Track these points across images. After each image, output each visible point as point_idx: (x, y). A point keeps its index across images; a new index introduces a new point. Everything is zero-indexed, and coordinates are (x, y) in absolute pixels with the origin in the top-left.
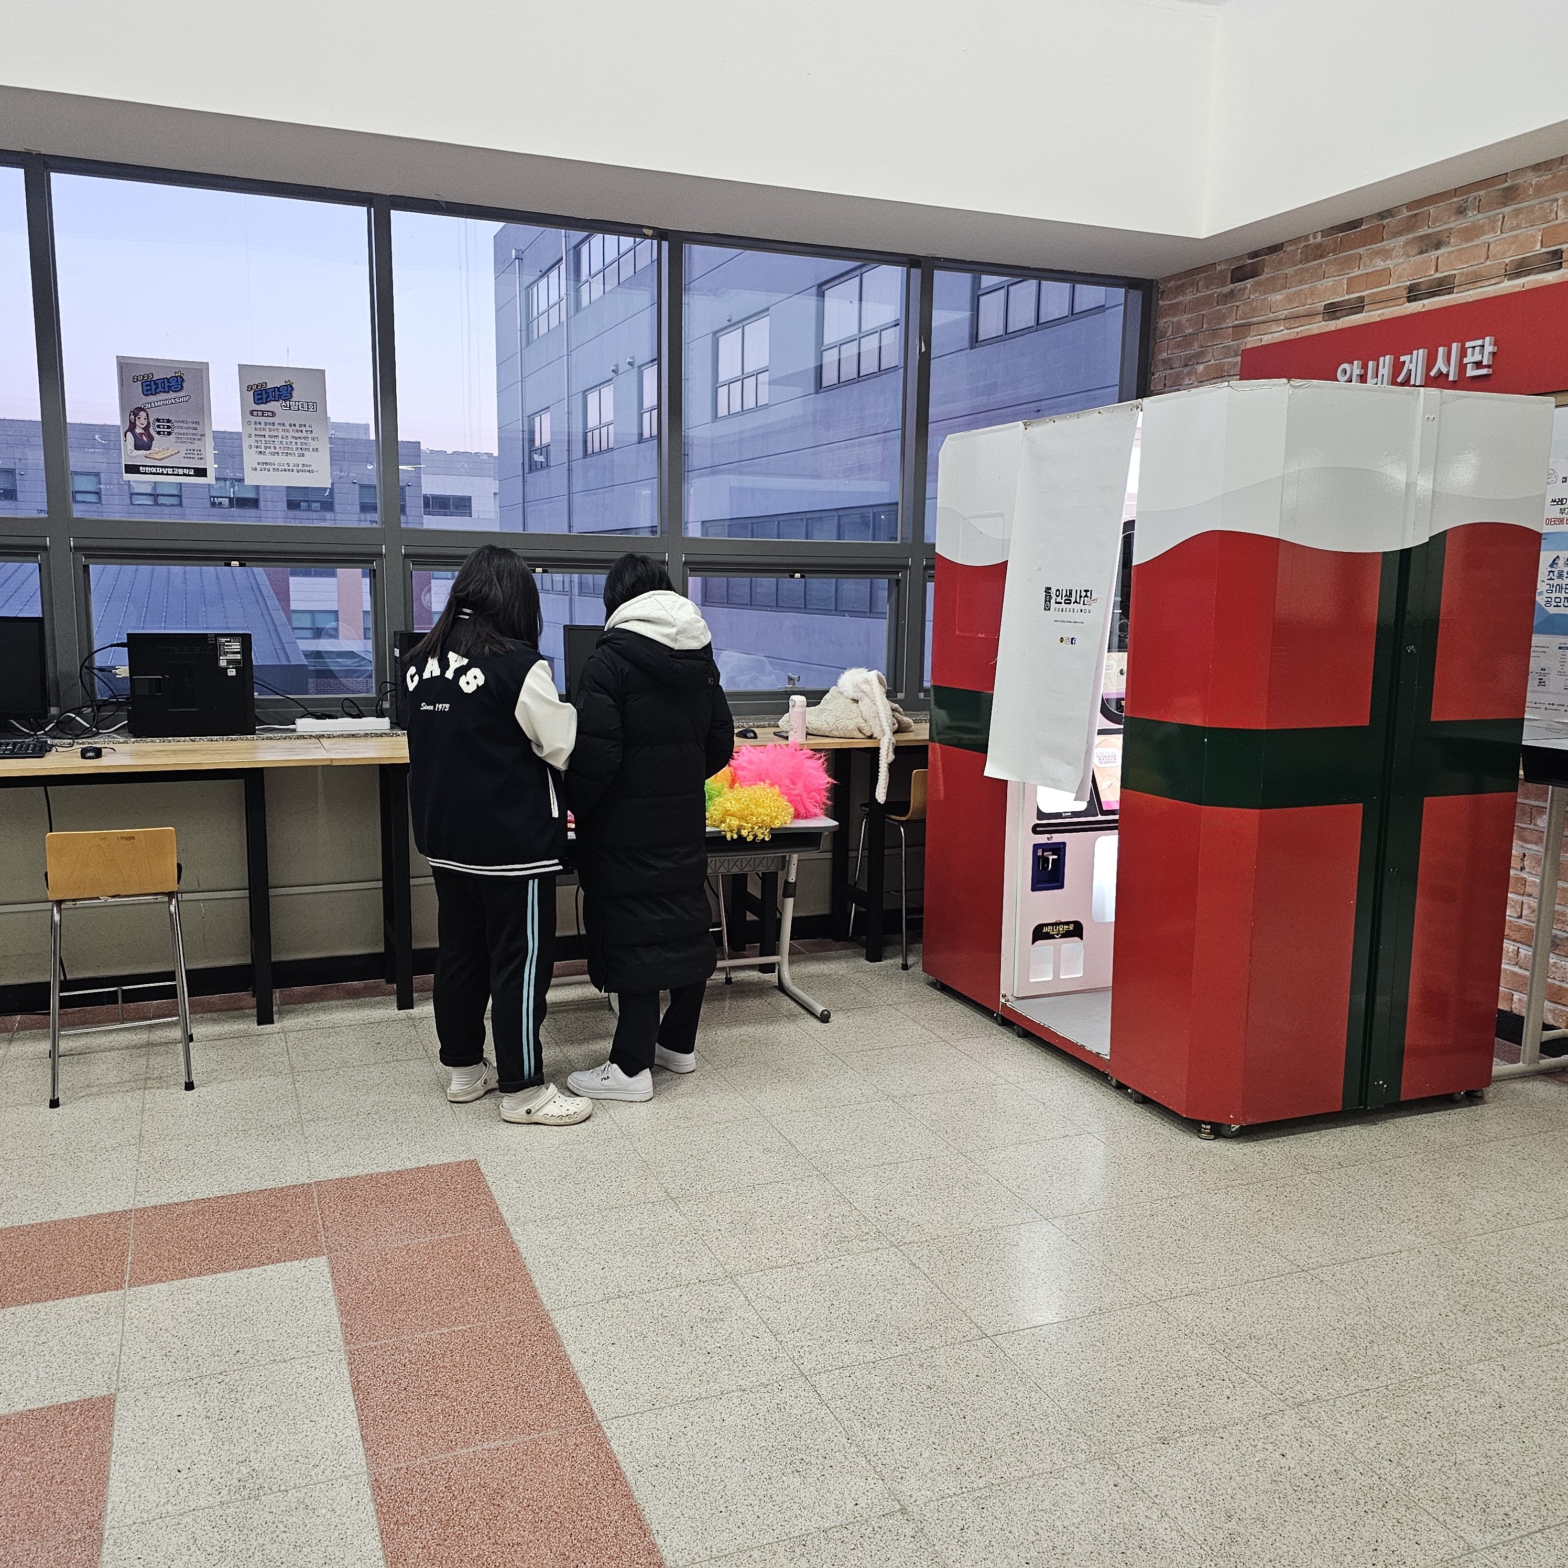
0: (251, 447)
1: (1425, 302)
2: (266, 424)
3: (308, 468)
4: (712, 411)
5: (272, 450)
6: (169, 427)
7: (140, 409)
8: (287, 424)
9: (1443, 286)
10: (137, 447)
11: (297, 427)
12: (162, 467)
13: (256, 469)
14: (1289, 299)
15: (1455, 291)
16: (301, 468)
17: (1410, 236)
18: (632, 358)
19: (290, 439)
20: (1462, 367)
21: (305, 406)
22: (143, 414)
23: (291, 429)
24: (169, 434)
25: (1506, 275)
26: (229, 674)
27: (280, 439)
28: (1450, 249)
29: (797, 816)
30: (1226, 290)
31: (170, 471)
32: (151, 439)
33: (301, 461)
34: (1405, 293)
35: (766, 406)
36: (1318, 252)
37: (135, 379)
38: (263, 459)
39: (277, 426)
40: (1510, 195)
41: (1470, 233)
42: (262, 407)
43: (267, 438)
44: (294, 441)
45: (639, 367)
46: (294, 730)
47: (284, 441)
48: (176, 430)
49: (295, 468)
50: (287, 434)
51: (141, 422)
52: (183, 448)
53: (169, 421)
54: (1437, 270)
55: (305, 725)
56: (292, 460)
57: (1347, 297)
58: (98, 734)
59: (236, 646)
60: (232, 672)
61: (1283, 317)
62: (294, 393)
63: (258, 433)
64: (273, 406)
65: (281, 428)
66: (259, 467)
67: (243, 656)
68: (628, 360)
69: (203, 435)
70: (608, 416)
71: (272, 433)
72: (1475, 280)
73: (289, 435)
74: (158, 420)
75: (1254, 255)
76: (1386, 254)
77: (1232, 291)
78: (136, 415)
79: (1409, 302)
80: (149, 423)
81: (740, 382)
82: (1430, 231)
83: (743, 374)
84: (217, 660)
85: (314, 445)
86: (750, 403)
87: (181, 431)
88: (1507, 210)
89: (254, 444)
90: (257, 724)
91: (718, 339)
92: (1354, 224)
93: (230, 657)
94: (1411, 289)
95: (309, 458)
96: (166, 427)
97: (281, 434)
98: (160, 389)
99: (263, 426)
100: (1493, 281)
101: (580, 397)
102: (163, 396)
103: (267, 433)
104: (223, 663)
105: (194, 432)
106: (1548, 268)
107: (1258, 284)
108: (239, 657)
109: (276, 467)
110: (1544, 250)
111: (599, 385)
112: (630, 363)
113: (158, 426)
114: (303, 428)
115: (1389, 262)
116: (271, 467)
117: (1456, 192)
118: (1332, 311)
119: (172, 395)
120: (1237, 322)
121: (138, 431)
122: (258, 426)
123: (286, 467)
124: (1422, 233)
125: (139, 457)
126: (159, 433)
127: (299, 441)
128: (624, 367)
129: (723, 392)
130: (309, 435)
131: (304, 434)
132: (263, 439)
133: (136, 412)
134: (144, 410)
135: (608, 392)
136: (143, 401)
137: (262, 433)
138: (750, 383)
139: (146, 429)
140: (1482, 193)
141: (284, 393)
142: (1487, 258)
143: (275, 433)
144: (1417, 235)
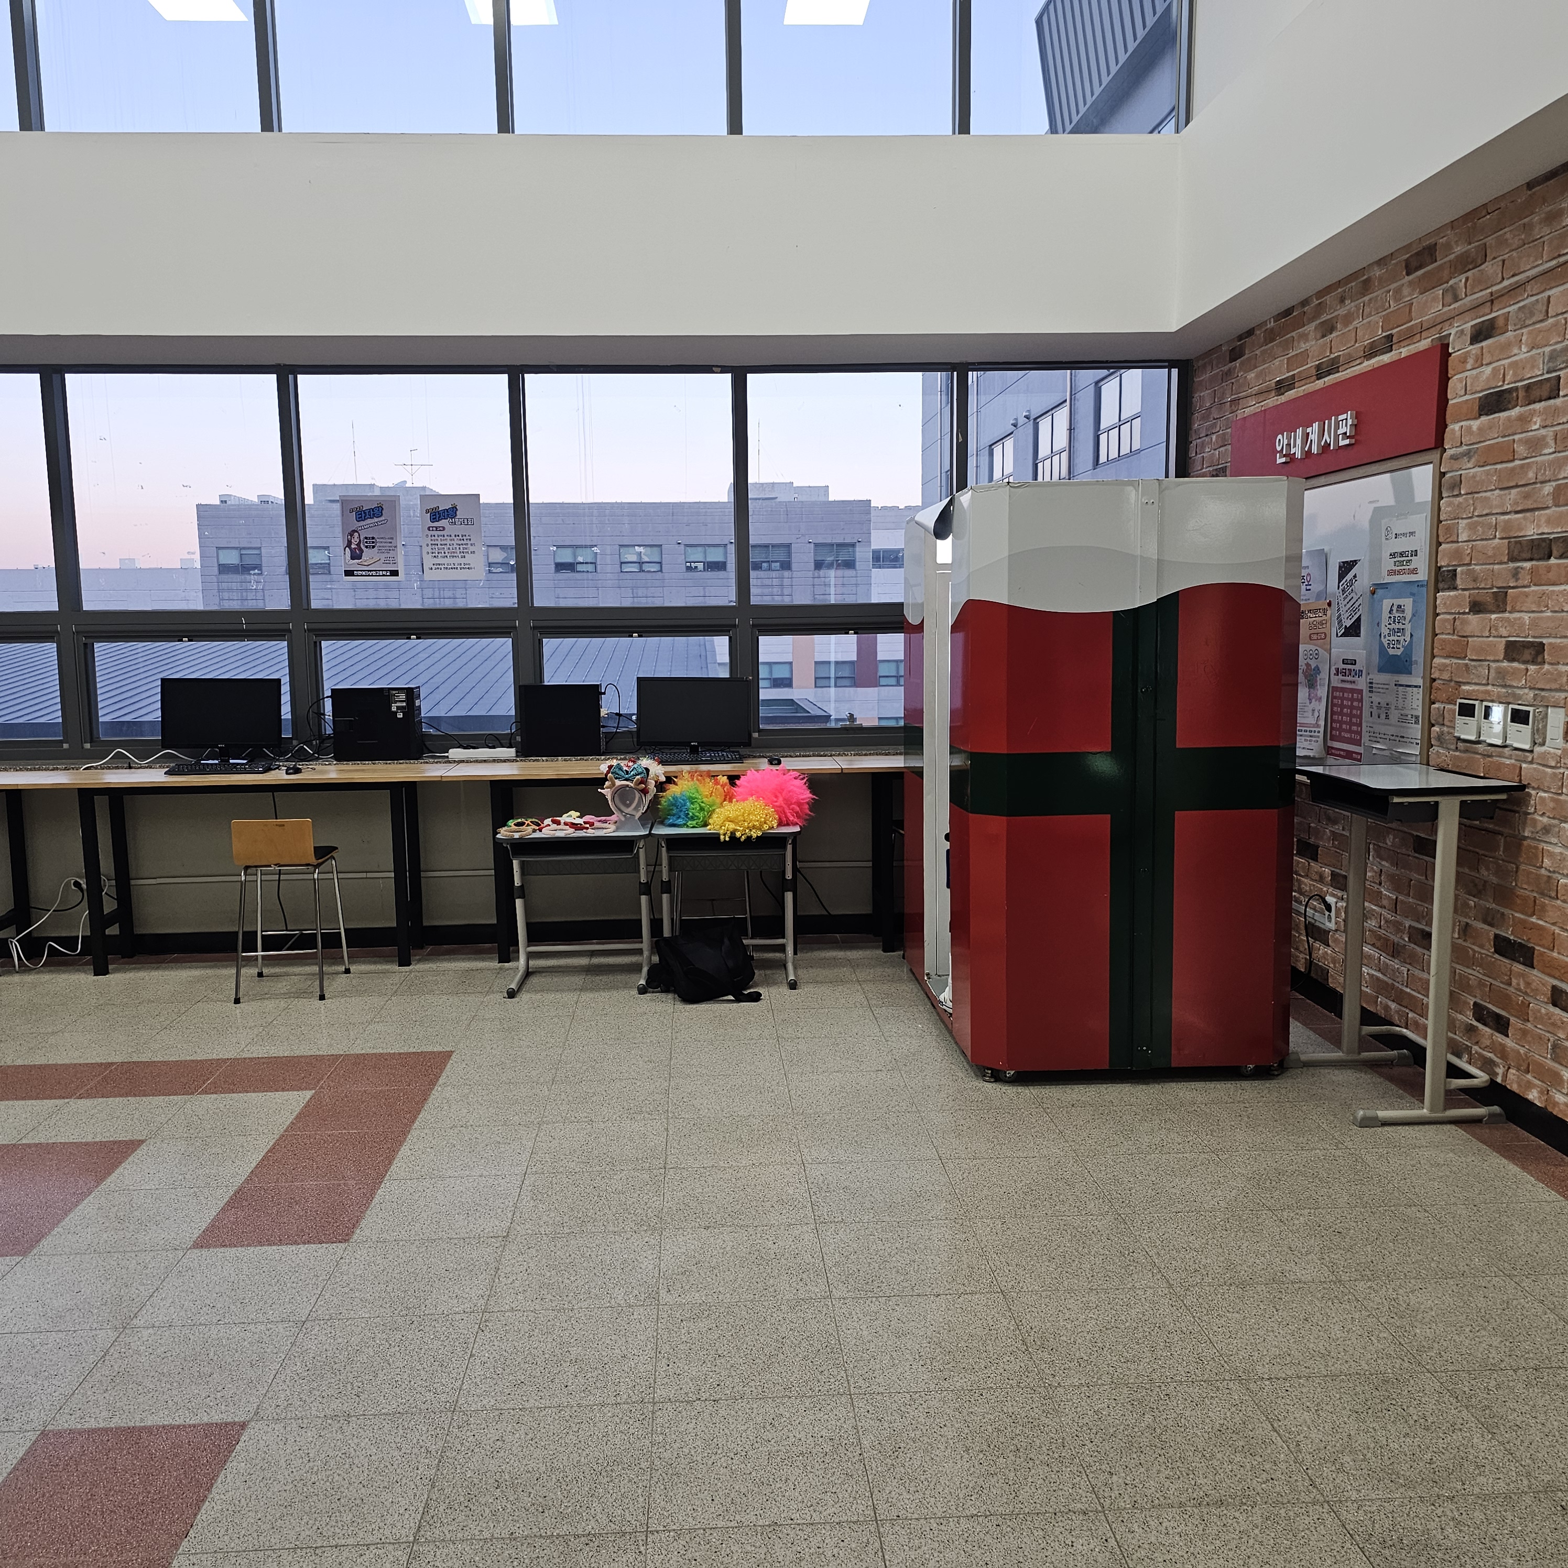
0: (428, 553)
1: (1326, 379)
2: (438, 536)
3: (467, 566)
4: (1094, 456)
5: (443, 555)
6: (373, 542)
7: (354, 531)
8: (453, 536)
9: (1333, 367)
10: (352, 558)
11: (460, 537)
12: (369, 571)
13: (432, 569)
14: (1257, 377)
15: (1340, 370)
16: (463, 566)
17: (1318, 322)
18: (1029, 411)
19: (455, 546)
20: (1337, 437)
21: (466, 521)
22: (356, 535)
23: (455, 539)
24: (373, 547)
25: (1365, 356)
26: (398, 716)
27: (448, 546)
28: (1339, 333)
29: (780, 824)
30: (1226, 368)
31: (374, 573)
32: (362, 551)
33: (462, 561)
34: (1314, 372)
35: (1139, 451)
36: (1271, 336)
37: (351, 511)
38: (436, 561)
39: (446, 537)
40: (1367, 287)
41: (1348, 319)
42: (436, 524)
43: (439, 546)
44: (458, 547)
45: (1035, 419)
46: (447, 757)
47: (451, 547)
48: (378, 544)
49: (459, 567)
50: (453, 542)
51: (355, 541)
52: (383, 557)
53: (373, 538)
54: (1331, 352)
55: (455, 753)
56: (457, 561)
57: (1287, 375)
58: (318, 759)
59: (403, 696)
60: (400, 715)
61: (1254, 393)
62: (458, 513)
63: (433, 542)
64: (443, 523)
65: (449, 538)
66: (434, 567)
67: (407, 704)
68: (1024, 414)
69: (396, 547)
70: (1009, 469)
71: (443, 543)
72: (1350, 360)
73: (454, 543)
74: (366, 538)
75: (1240, 338)
76: (1305, 337)
77: (1230, 369)
78: (351, 535)
79: (1318, 379)
80: (360, 540)
81: (1117, 429)
82: (1329, 317)
83: (1120, 420)
84: (390, 707)
85: (472, 549)
86: (1125, 450)
87: (381, 545)
88: (1366, 298)
89: (430, 551)
90: (425, 750)
91: (1100, 388)
92: (1288, 312)
93: (399, 704)
94: (1318, 367)
95: (469, 558)
96: (371, 543)
97: (448, 542)
98: (368, 516)
99: (436, 538)
100: (1358, 362)
101: (987, 451)
102: (369, 521)
103: (439, 543)
104: (394, 709)
105: (390, 545)
106: (1384, 350)
107: (1242, 364)
108: (404, 704)
109: (446, 566)
110: (1384, 334)
111: (1002, 439)
112: (1026, 417)
113: (366, 542)
114: (464, 538)
115: (1307, 344)
116: (442, 567)
117: (1339, 284)
118: (1282, 387)
119: (376, 520)
120: (1233, 397)
121: (353, 546)
122: (433, 538)
123: (453, 566)
124: (1324, 319)
125: (354, 565)
126: (367, 547)
127: (461, 547)
128: (1022, 420)
129: (1103, 438)
130: (469, 542)
131: (465, 542)
132: (436, 547)
133: (351, 534)
134: (357, 532)
135: (1009, 443)
136: (356, 525)
137: (436, 542)
138: (1125, 428)
139: (359, 545)
140: (1353, 284)
141: (451, 513)
142: (1356, 341)
143: (445, 542)
144: (1322, 320)
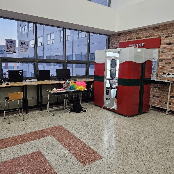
1: (138, 39)
14: (124, 38)
20: (142, 45)
22: (8, 45)
25: (145, 37)
28: (140, 35)
30: (117, 37)
36: (127, 34)
37: (7, 41)
40: (146, 30)
41: (142, 33)
52: (13, 49)
55: (28, 80)
57: (130, 38)
60: (21, 75)
62: (25, 44)
72: (142, 38)
74: (10, 46)
75: (120, 33)
84: (19, 73)
98: (10, 43)
106: (149, 37)
107: (120, 36)
115: (134, 35)
117: (140, 29)
120: (118, 40)
121: (8, 47)
124: (137, 33)
130: (27, 48)
140: (143, 30)
